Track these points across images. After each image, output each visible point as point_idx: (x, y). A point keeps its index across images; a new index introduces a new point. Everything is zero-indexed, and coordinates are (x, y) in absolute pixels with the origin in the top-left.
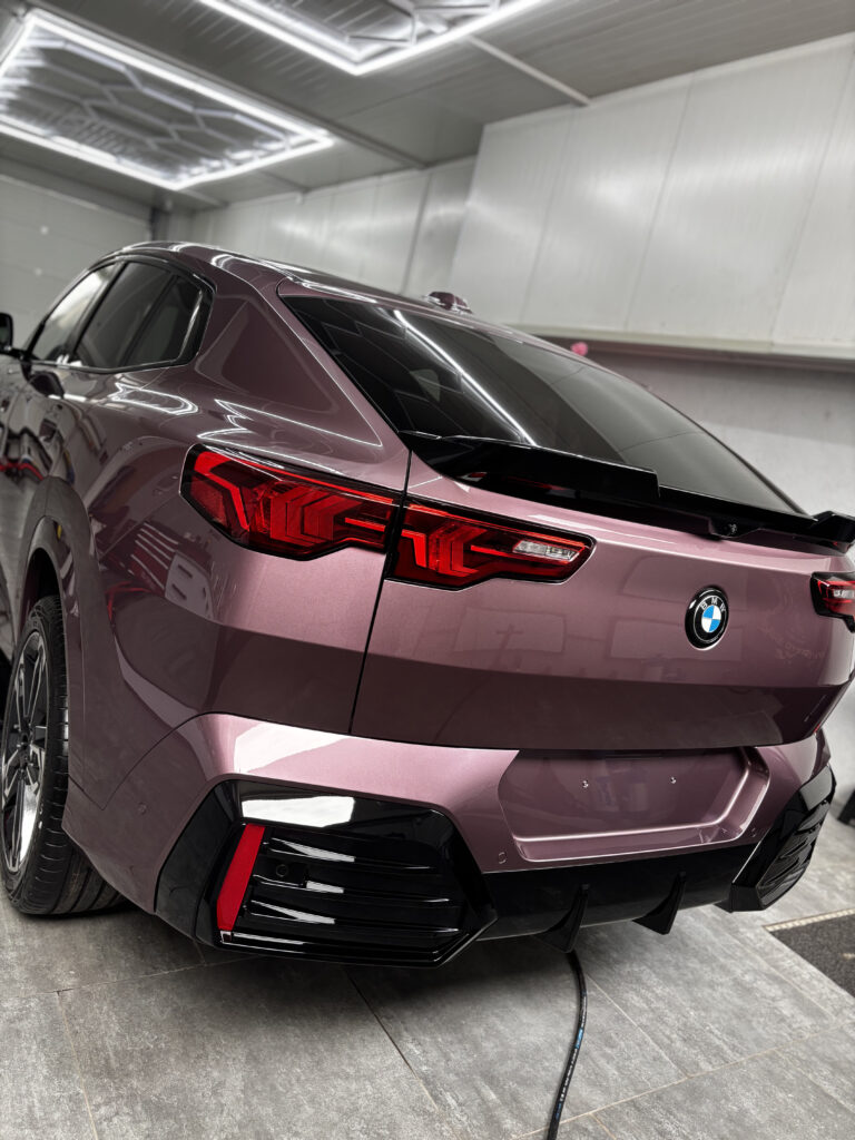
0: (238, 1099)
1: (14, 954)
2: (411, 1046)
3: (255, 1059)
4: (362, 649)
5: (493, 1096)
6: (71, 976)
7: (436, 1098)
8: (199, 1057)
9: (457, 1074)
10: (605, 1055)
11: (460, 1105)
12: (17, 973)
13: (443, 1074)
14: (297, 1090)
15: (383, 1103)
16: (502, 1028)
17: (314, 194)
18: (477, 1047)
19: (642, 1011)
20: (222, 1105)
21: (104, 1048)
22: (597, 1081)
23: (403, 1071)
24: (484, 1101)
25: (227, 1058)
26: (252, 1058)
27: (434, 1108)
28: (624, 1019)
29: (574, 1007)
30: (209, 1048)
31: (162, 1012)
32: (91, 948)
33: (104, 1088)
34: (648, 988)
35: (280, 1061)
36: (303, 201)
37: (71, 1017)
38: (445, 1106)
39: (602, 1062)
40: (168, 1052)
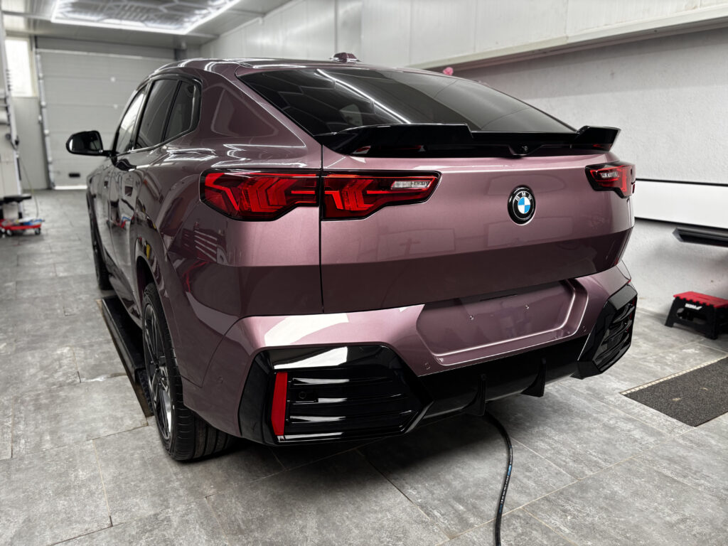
0: (315, 533)
1: (178, 483)
2: (410, 491)
3: (322, 511)
4: (318, 263)
5: (461, 508)
6: (211, 488)
7: (428, 514)
8: (290, 515)
9: (439, 500)
10: (526, 476)
11: (442, 515)
12: (181, 492)
13: (430, 501)
14: (348, 523)
15: (398, 521)
16: (463, 473)
17: (268, 16)
18: (449, 485)
19: (546, 451)
20: (306, 537)
21: (236, 520)
22: (523, 490)
23: (407, 503)
24: (456, 511)
25: (306, 514)
26: (320, 511)
27: (428, 519)
28: (536, 456)
29: (505, 455)
30: (295, 510)
31: (266, 497)
32: (220, 472)
33: (239, 540)
34: (550, 438)
35: (336, 510)
36: (264, 21)
37: (215, 508)
38: (434, 517)
39: (525, 480)
40: (272, 516)
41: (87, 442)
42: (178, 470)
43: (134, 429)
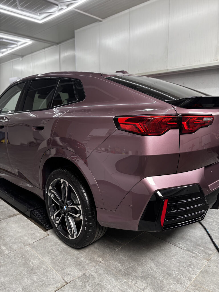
0: (157, 269)
1: (83, 258)
2: (179, 245)
3: (153, 259)
4: (179, 152)
5: (202, 248)
6: (99, 258)
7: (193, 253)
8: (141, 263)
9: (192, 247)
10: (214, 233)
11: (198, 252)
12: (87, 261)
13: (189, 248)
14: (166, 262)
15: (184, 258)
16: (192, 235)
18: (191, 240)
19: (213, 222)
20: (155, 271)
21: (121, 270)
22: (217, 238)
23: (182, 251)
24: (202, 250)
25: (147, 261)
26: (152, 260)
27: (194, 255)
28: (211, 225)
29: (201, 226)
30: (142, 261)
31: (125, 258)
32: (98, 250)
33: (129, 278)
34: (210, 217)
35: (157, 258)
37: (108, 266)
38: (196, 254)
39: (215, 234)
40: (134, 265)
41: (26, 247)
42: (79, 253)
43: (44, 237)
